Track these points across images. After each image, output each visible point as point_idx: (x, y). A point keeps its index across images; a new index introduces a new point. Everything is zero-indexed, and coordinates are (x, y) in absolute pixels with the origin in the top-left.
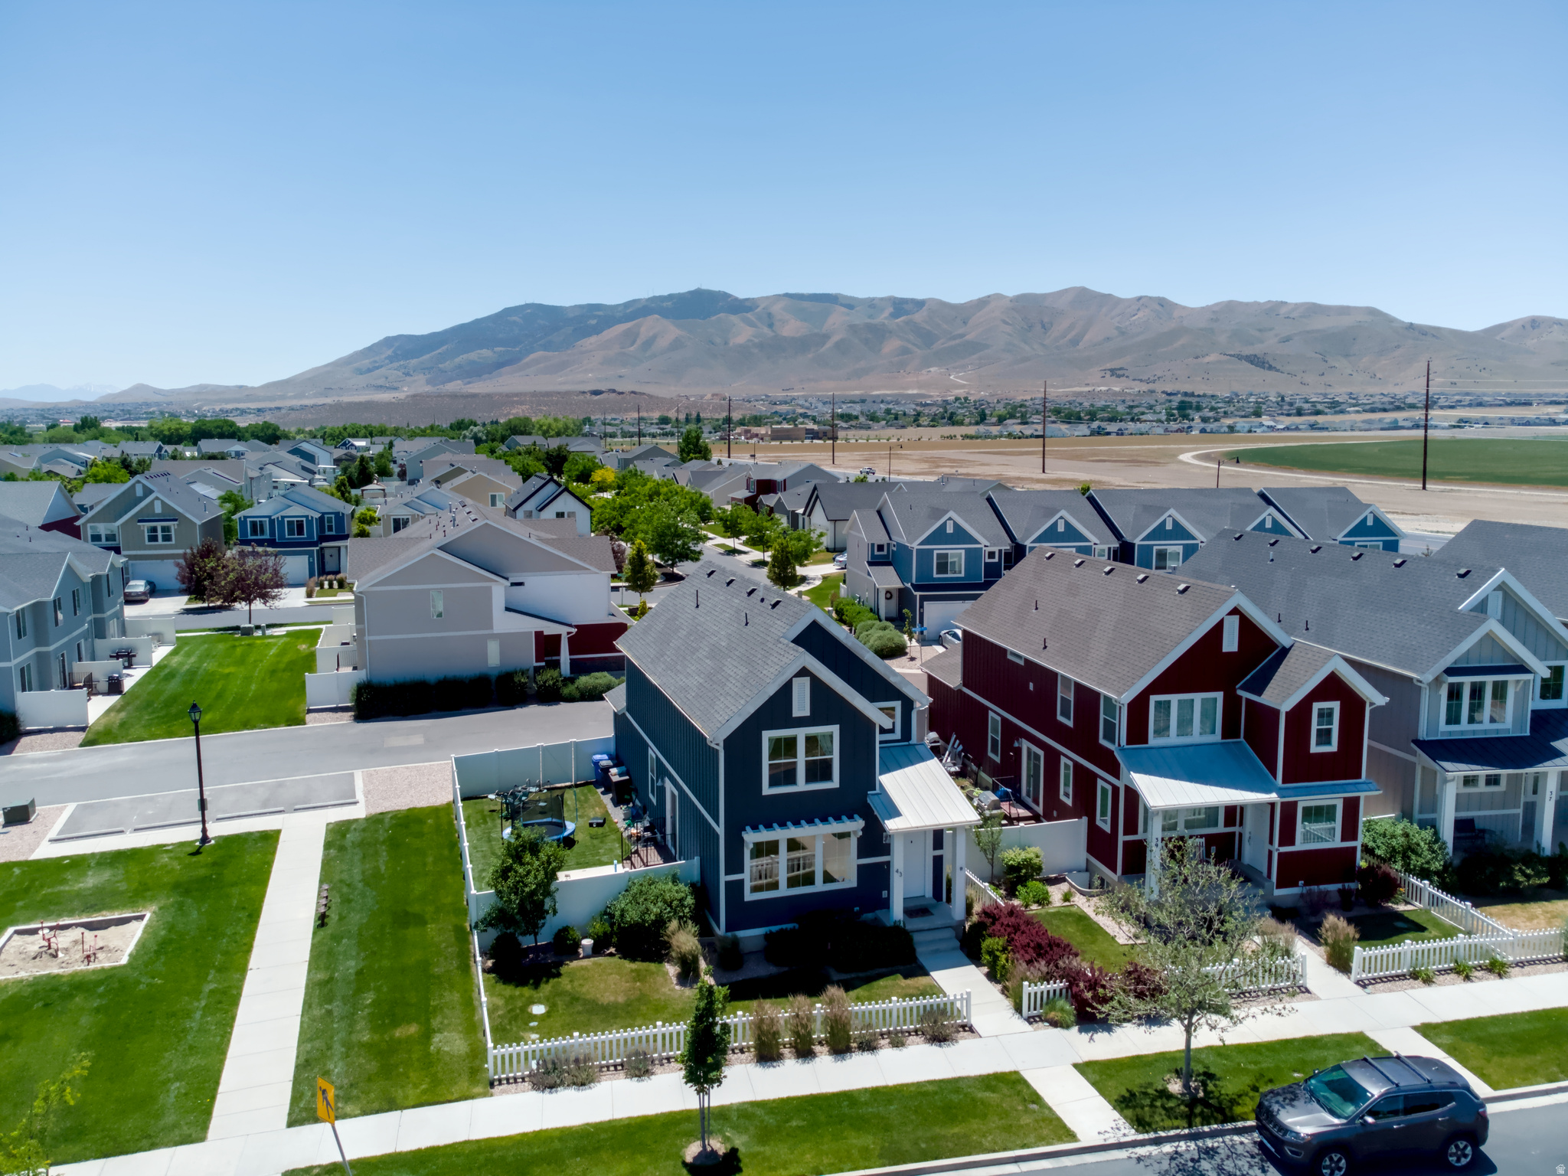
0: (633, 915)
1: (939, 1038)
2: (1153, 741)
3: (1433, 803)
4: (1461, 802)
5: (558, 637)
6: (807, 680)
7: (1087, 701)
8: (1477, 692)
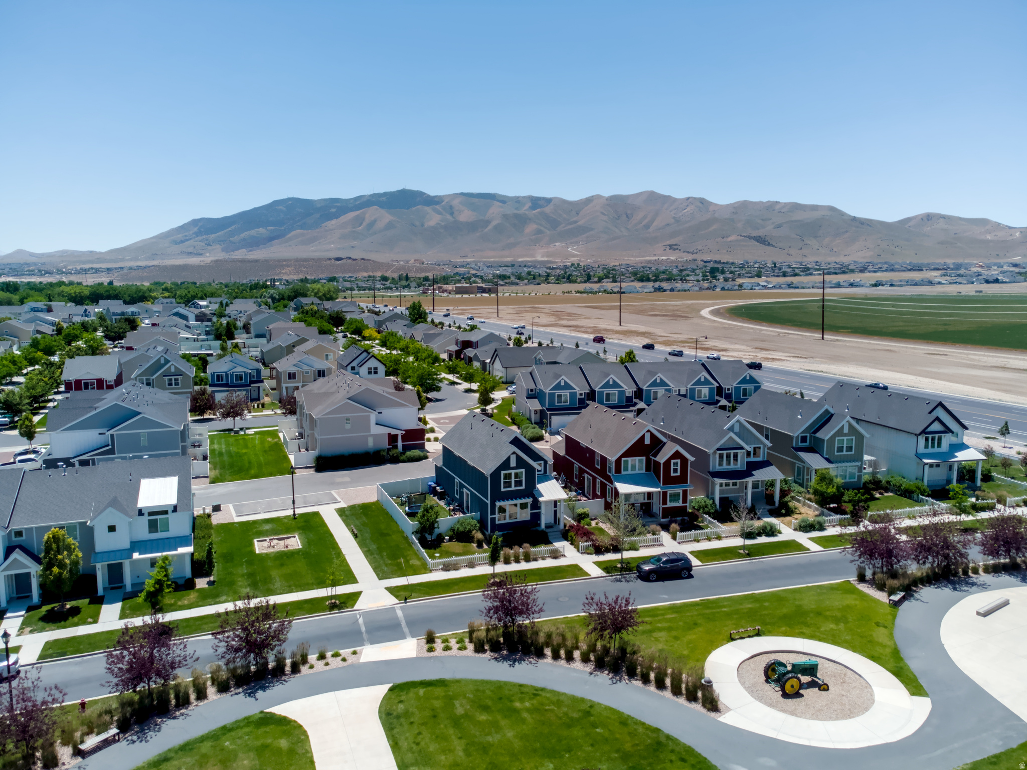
0: (461, 529)
1: (555, 558)
2: (623, 473)
3: (713, 493)
4: (721, 492)
5: (397, 435)
6: (515, 455)
7: (604, 460)
8: (728, 456)
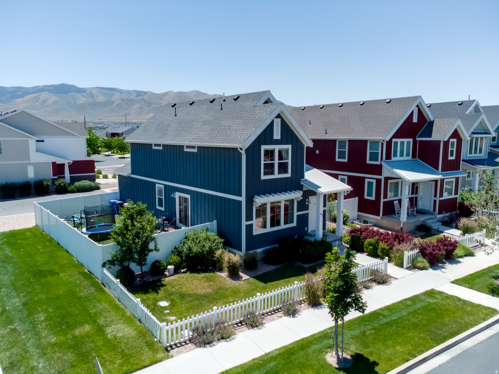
1: (382, 282)
2: (393, 159)
5: (63, 165)
6: (279, 120)
8: (477, 141)
